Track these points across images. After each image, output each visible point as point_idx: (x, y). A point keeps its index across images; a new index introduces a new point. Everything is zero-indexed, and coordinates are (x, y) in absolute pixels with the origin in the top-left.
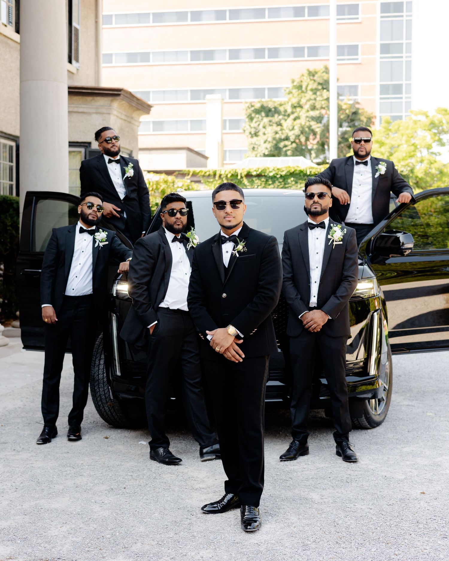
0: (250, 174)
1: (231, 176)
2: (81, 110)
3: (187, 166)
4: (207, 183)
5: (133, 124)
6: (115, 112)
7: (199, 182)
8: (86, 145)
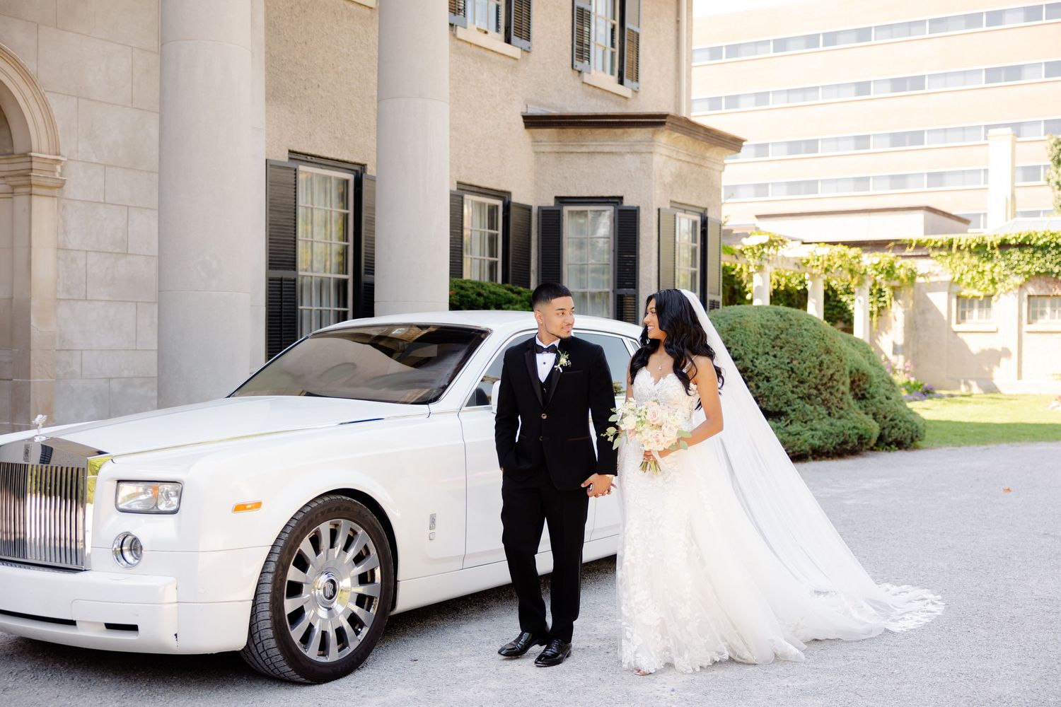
0: (1007, 243)
1: (976, 247)
2: (607, 149)
3: (926, 233)
4: (939, 258)
5: (707, 167)
6: (663, 151)
7: (927, 256)
8: (616, 200)
